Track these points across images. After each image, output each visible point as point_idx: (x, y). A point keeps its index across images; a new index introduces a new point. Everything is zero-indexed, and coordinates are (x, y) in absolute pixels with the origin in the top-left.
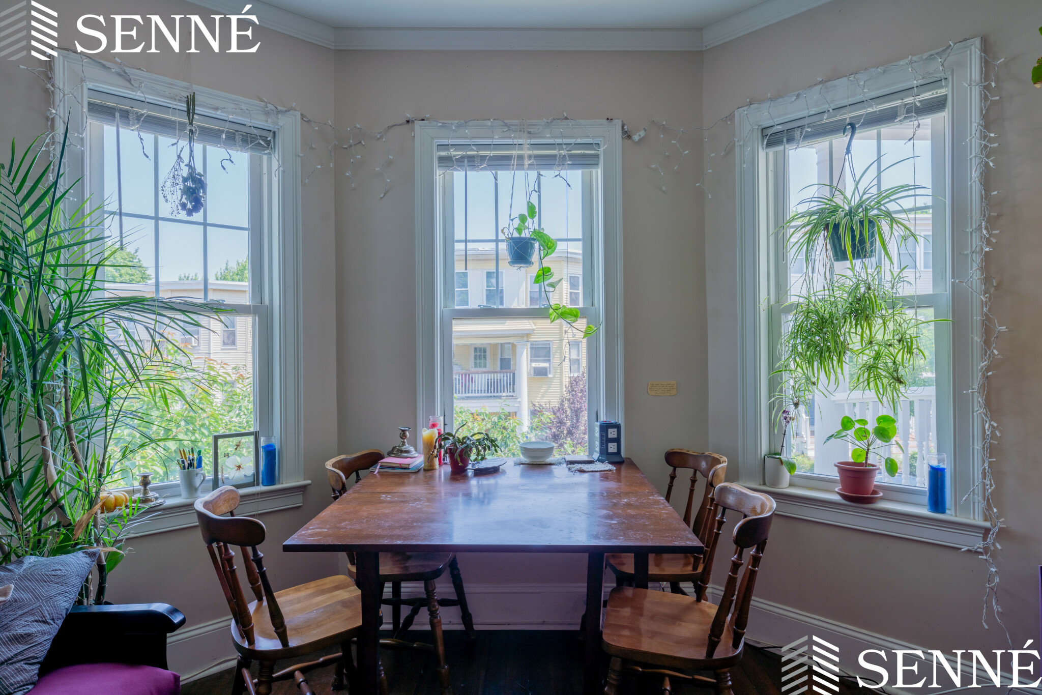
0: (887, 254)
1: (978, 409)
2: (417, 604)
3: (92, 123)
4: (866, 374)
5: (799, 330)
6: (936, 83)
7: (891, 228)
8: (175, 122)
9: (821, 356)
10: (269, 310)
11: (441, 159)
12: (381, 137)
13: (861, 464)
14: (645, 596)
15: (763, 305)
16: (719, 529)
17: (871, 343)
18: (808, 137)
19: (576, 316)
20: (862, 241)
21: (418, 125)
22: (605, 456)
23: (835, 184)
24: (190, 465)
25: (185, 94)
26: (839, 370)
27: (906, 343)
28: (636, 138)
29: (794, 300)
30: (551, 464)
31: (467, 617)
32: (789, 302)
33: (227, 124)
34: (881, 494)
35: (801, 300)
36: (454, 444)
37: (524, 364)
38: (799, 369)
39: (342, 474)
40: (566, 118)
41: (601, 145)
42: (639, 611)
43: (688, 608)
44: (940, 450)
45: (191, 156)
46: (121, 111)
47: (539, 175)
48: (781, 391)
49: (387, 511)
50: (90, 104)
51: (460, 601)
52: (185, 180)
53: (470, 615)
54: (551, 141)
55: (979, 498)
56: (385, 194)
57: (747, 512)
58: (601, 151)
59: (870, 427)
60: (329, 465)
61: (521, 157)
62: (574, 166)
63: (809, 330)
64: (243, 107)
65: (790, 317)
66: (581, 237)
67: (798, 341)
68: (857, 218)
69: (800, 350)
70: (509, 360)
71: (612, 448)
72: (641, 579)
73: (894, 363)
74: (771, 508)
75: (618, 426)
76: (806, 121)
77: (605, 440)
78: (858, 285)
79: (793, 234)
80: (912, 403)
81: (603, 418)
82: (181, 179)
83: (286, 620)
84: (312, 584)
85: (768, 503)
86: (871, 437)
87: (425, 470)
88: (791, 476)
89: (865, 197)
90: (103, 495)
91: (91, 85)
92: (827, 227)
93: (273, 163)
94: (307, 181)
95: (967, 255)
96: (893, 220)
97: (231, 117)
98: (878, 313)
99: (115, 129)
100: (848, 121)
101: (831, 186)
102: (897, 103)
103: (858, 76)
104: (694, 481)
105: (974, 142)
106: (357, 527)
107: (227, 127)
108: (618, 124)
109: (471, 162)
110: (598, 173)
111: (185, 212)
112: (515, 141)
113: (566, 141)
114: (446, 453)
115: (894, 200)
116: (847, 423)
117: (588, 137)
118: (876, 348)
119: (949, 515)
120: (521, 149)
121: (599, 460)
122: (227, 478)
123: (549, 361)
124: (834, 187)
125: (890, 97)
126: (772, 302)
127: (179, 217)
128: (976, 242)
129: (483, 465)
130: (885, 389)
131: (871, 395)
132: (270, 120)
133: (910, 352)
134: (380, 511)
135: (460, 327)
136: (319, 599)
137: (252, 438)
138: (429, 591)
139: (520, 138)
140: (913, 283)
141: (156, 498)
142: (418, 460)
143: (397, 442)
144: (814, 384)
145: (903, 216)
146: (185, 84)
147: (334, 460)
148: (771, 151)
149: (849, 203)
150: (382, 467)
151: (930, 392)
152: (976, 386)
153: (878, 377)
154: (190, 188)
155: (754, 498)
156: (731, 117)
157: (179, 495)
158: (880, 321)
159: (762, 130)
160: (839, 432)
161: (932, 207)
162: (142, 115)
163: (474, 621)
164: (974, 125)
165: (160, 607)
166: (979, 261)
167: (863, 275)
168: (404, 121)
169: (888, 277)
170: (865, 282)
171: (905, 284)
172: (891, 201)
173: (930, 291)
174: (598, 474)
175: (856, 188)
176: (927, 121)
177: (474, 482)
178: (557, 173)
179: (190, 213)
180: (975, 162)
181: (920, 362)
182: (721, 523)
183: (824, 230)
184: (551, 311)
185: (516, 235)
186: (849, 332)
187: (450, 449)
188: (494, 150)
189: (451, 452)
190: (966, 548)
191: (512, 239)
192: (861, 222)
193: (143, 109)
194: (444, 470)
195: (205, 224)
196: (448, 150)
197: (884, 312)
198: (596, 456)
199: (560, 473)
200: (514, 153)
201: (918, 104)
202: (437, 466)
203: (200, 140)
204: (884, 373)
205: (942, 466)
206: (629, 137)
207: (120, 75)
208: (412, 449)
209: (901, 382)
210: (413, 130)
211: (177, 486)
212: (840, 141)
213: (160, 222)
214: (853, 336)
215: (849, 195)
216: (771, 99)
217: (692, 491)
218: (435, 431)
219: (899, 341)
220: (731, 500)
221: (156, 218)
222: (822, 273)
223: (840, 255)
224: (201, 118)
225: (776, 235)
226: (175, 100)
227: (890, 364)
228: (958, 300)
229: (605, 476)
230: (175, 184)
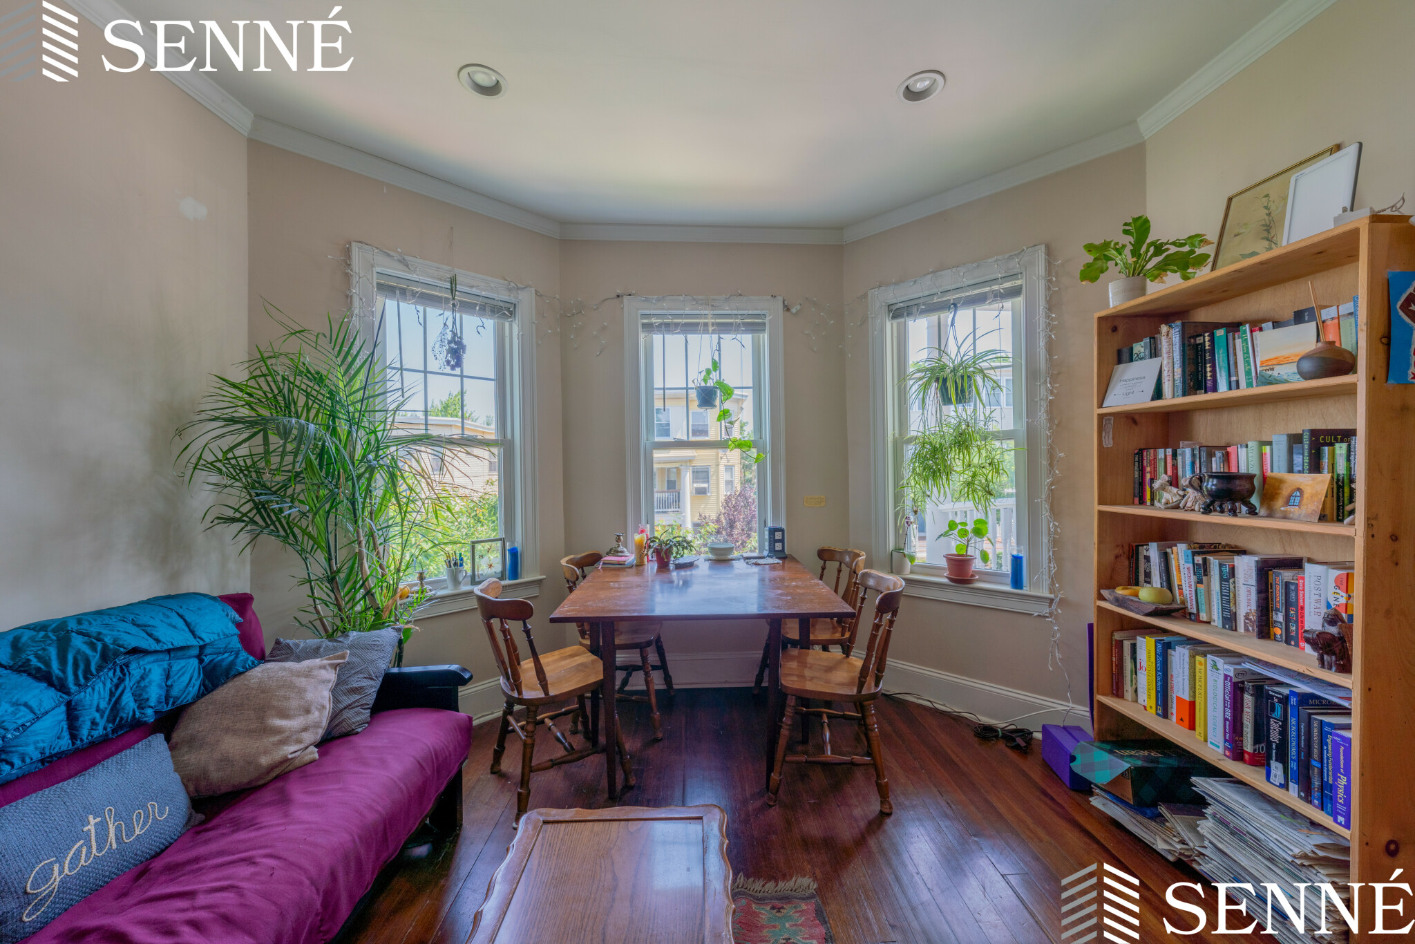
0: (981, 400)
1: (1045, 513)
2: (630, 669)
3: (380, 299)
4: (966, 489)
5: (918, 456)
6: (1014, 276)
7: (984, 381)
8: (441, 297)
9: (934, 476)
10: (512, 443)
11: (644, 325)
12: (597, 308)
13: (962, 555)
14: (808, 654)
15: (890, 438)
16: (862, 603)
17: (970, 466)
18: (923, 312)
19: (749, 447)
20: (963, 391)
21: (626, 299)
22: (773, 552)
23: (942, 349)
24: (455, 564)
25: (449, 276)
26: (946, 486)
27: (995, 466)
28: (794, 310)
29: (913, 434)
30: (732, 560)
31: (668, 679)
32: (908, 436)
33: (481, 299)
34: (977, 577)
35: (919, 434)
36: (660, 545)
37: (688, 484)
38: (917, 486)
39: (576, 569)
40: (740, 295)
41: (767, 315)
42: (803, 664)
43: (840, 662)
44: (1018, 544)
45: (454, 323)
46: (401, 289)
47: (719, 338)
48: (904, 502)
49: (618, 594)
50: (378, 284)
51: (663, 666)
52: (450, 342)
53: (670, 677)
54: (729, 312)
55: (1046, 577)
56: (601, 352)
57: (882, 589)
58: (767, 320)
59: (969, 528)
60: (563, 562)
61: (706, 325)
62: (746, 332)
63: (925, 456)
64: (492, 285)
65: (910, 447)
66: (751, 385)
67: (917, 464)
68: (959, 374)
69: (918, 471)
70: (675, 482)
71: (778, 547)
72: (804, 643)
73: (986, 480)
74: (901, 585)
75: (782, 530)
76: (921, 301)
77: (773, 541)
78: (960, 423)
79: (913, 385)
80: (998, 511)
81: (770, 524)
82: (446, 342)
83: (547, 675)
84: (556, 653)
85: (899, 582)
86: (970, 535)
87: (637, 566)
88: (912, 565)
89: (965, 358)
90: (401, 586)
91: (379, 270)
92: (937, 380)
93: (514, 329)
94: (540, 342)
95: (1037, 402)
96: (985, 376)
97: (483, 293)
98: (974, 444)
99: (396, 303)
100: (952, 302)
101: (940, 349)
102: (987, 289)
103: (958, 269)
104: (839, 571)
105: (1041, 320)
106: (600, 605)
107: (480, 301)
108: (780, 299)
109: (667, 328)
110: (765, 337)
111: (449, 368)
112: (702, 312)
113: (740, 312)
114: (654, 552)
115: (985, 361)
116: (952, 525)
117: (757, 309)
118: (973, 469)
119: (1026, 591)
120: (707, 318)
121: (768, 556)
122: (482, 574)
123: (708, 482)
124: (942, 350)
125: (982, 285)
126: (897, 435)
127: (445, 371)
128: (1042, 392)
129: (681, 561)
130: (980, 499)
131: (969, 505)
132: (512, 295)
133: (997, 472)
134: (613, 595)
135: (658, 455)
136: (563, 663)
137: (499, 544)
138: (644, 658)
139: (705, 309)
140: (1000, 421)
141: (431, 590)
142: (631, 558)
143: (614, 544)
144: (929, 496)
145: (992, 372)
146: (449, 268)
147: (566, 559)
148: (895, 322)
149: (953, 363)
150: (604, 564)
151: (1012, 502)
152: (1043, 497)
153: (974, 491)
154: (452, 349)
155: (889, 579)
156: (865, 296)
157: (446, 588)
158: (976, 449)
159: (889, 306)
160: (946, 532)
161: (1013, 366)
162: (417, 292)
163: (673, 682)
164: (1041, 308)
165: (454, 667)
166: (1045, 406)
167: (964, 416)
168: (615, 296)
169: (982, 418)
170: (965, 421)
171: (994, 422)
172: (983, 361)
173: (1011, 428)
174: (767, 566)
175: (958, 351)
176: (1008, 304)
177: (674, 574)
178: (734, 336)
179: (453, 368)
180: (1042, 335)
181: (1004, 479)
182: (863, 599)
183: (935, 381)
184: (730, 442)
185: (703, 384)
186: (954, 458)
187: (657, 549)
188: (685, 318)
189: (658, 552)
190: (1037, 614)
191: (700, 387)
192: (962, 377)
193: (418, 288)
194: (651, 567)
195: (462, 376)
196: (651, 318)
197: (979, 443)
198: (766, 553)
199: (740, 566)
200: (702, 321)
201: (1002, 291)
202: (646, 563)
203: (459, 311)
204: (979, 488)
205: (1020, 555)
206: (788, 310)
207: (400, 261)
208: (625, 549)
209: (991, 494)
210: (622, 302)
211: (445, 580)
212: (947, 316)
213: (428, 375)
214: (957, 460)
215: (953, 356)
216: (895, 284)
217: (838, 578)
218: (644, 535)
219: (990, 464)
220: (871, 582)
221: (425, 372)
222: (934, 414)
223: (947, 400)
224: (460, 294)
225: (899, 387)
226: (441, 280)
227: (984, 481)
228: (1031, 435)
229: (773, 567)
230: (441, 346)
